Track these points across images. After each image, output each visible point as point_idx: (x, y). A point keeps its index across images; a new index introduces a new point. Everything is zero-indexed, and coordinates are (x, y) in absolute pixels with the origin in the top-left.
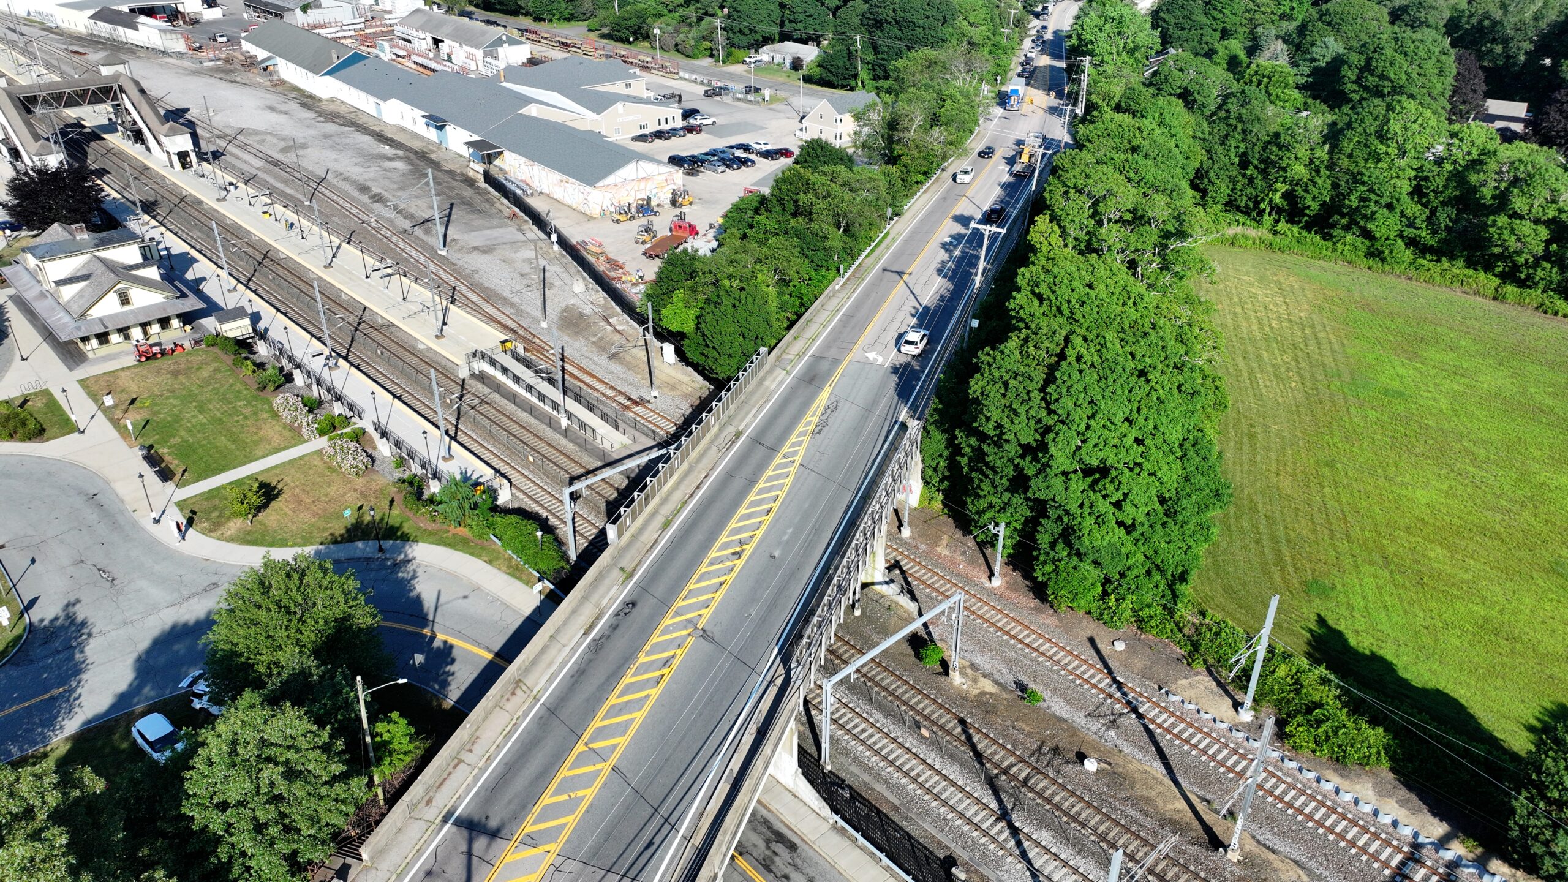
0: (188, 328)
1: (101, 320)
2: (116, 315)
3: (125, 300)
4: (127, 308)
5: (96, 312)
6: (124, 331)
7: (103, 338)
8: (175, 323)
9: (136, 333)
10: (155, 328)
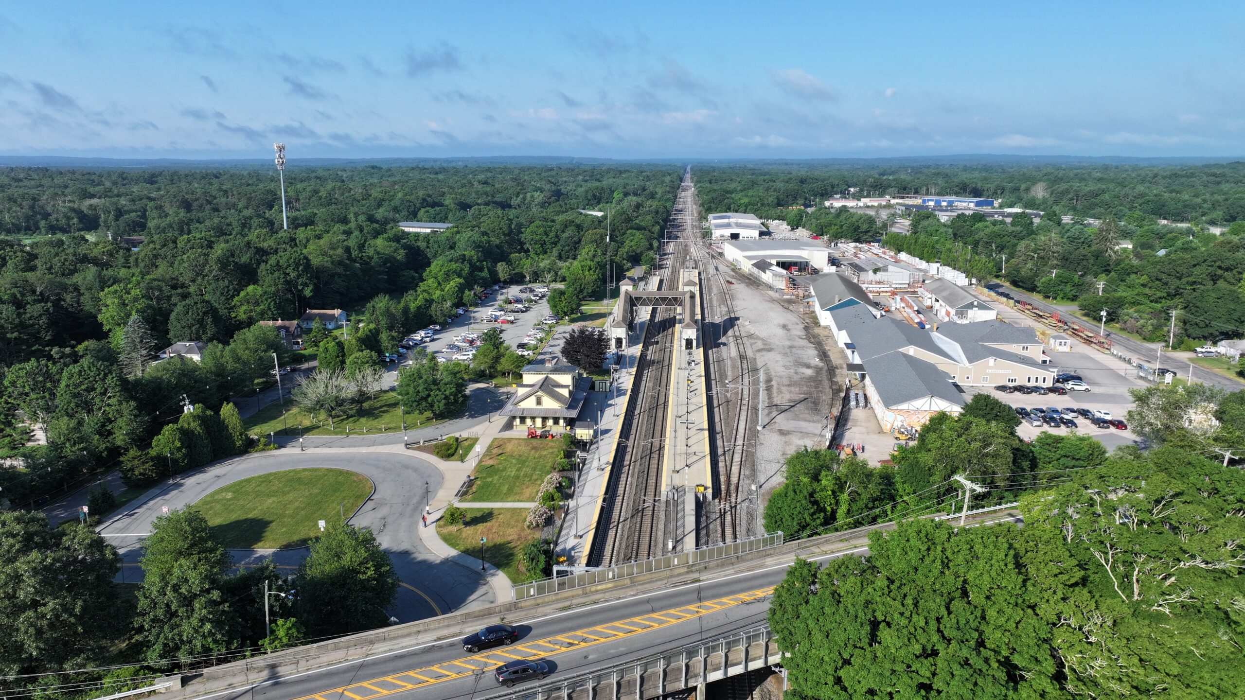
0: (568, 428)
1: (524, 409)
2: (532, 409)
3: (539, 402)
4: (539, 407)
5: (524, 405)
6: (533, 418)
7: (523, 420)
8: (561, 422)
9: (539, 422)
10: (550, 422)
